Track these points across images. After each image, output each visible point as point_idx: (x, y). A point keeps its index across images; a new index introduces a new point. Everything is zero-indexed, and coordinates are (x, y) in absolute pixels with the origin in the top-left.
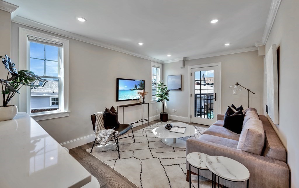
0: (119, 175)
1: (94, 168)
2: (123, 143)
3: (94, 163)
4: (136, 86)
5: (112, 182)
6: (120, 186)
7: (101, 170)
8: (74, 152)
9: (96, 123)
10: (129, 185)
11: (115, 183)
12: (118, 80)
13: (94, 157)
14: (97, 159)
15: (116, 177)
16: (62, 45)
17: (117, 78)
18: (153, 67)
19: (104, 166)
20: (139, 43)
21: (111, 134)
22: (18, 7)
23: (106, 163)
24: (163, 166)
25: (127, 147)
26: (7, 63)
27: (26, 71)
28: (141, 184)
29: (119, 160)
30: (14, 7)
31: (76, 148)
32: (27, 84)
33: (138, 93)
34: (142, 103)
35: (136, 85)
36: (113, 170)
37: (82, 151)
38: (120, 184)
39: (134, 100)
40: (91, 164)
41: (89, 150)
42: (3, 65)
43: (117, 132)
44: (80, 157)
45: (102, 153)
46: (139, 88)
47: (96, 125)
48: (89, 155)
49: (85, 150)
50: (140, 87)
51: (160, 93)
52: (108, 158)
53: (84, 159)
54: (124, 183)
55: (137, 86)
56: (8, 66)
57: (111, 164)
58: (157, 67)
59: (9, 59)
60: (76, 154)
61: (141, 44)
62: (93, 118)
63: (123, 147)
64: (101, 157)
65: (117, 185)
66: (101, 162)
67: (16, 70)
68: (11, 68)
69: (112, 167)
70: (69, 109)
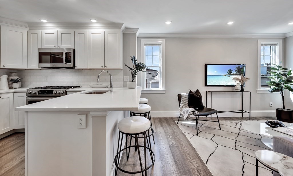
0: (191, 146)
1: (176, 134)
2: (208, 126)
3: (177, 130)
4: (230, 72)
5: (183, 147)
6: (188, 152)
7: (180, 137)
8: (167, 119)
9: (181, 101)
10: (196, 155)
11: (185, 149)
12: (206, 65)
13: (178, 127)
14: (180, 129)
15: (188, 146)
16: (161, 44)
17: (205, 64)
18: (262, 45)
19: (183, 135)
20: (228, 22)
21: (191, 112)
22: (139, 28)
23: (185, 134)
24: (244, 161)
25: (210, 130)
26: (134, 60)
27: (140, 63)
28: (207, 160)
29: (197, 136)
30: (137, 30)
31: (169, 118)
32: (141, 70)
33: (234, 79)
34: (239, 91)
35: (230, 70)
36: (188, 140)
37: (172, 120)
38: (189, 151)
39: (227, 86)
40: (175, 131)
41: (176, 122)
42: (131, 61)
43: (197, 111)
44: (169, 124)
45: (185, 127)
46: (235, 73)
47: (181, 102)
48: (176, 124)
49: (175, 121)
50: (237, 72)
51: (277, 80)
52: (188, 132)
53: (171, 126)
54: (192, 152)
55: (232, 71)
56: (134, 61)
57: (188, 137)
58: (272, 45)
59: (135, 57)
60: (168, 121)
61: (230, 23)
62: (180, 97)
63: (205, 129)
64: (183, 129)
65: (187, 150)
66: (182, 132)
67: (137, 63)
68: (135, 62)
69: (188, 138)
70: (165, 89)
